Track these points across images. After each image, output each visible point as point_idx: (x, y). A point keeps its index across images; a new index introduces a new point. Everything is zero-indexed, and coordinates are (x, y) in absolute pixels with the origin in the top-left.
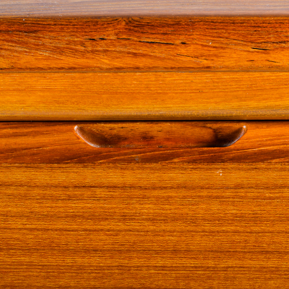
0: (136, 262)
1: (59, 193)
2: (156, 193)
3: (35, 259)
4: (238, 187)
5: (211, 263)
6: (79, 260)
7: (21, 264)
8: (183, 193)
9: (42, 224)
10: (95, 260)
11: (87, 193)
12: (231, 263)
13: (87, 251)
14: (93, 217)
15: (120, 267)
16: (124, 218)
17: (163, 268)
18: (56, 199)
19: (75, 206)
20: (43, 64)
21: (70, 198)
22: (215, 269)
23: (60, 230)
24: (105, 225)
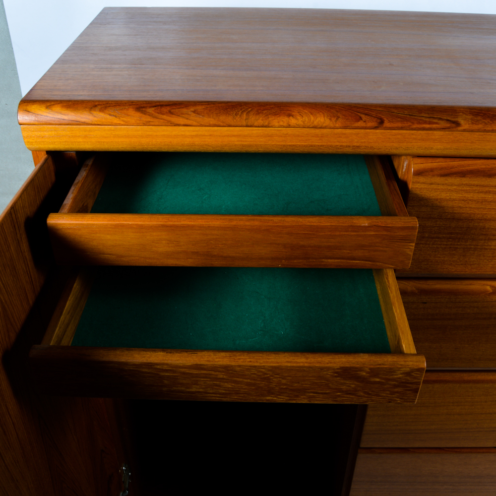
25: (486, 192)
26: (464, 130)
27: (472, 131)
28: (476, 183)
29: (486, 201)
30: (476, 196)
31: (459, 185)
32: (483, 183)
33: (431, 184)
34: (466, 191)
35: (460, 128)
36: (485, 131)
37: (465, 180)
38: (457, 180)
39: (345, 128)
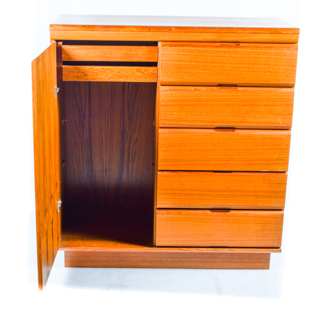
0: (225, 65)
1: (216, 52)
2: (229, 53)
3: (211, 64)
4: (240, 52)
5: (236, 66)
6: (217, 65)
7: (209, 65)
8: (232, 53)
9: (213, 58)
10: (220, 65)
11: (219, 52)
12: (239, 66)
13: (219, 63)
14: (220, 57)
15: (223, 66)
16: (224, 57)
17: (229, 66)
18: (215, 53)
19: (218, 55)
20: (216, 32)
21: (217, 53)
22: (237, 67)
23: (215, 59)
24: (221, 58)
25: (184, 52)
26: (173, 32)
27: (176, 32)
28: (180, 48)
29: (184, 55)
30: (181, 53)
31: (175, 49)
32: (182, 49)
33: (167, 49)
34: (178, 51)
35: (172, 31)
36: (179, 32)
37: (177, 48)
38: (174, 48)
39: (140, 31)
